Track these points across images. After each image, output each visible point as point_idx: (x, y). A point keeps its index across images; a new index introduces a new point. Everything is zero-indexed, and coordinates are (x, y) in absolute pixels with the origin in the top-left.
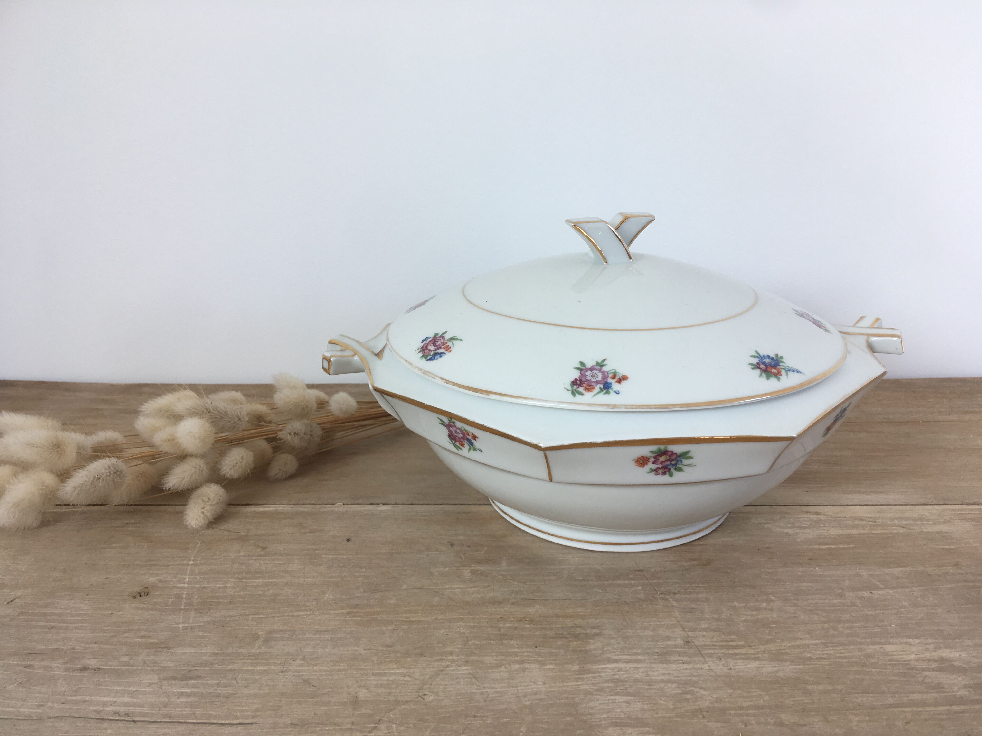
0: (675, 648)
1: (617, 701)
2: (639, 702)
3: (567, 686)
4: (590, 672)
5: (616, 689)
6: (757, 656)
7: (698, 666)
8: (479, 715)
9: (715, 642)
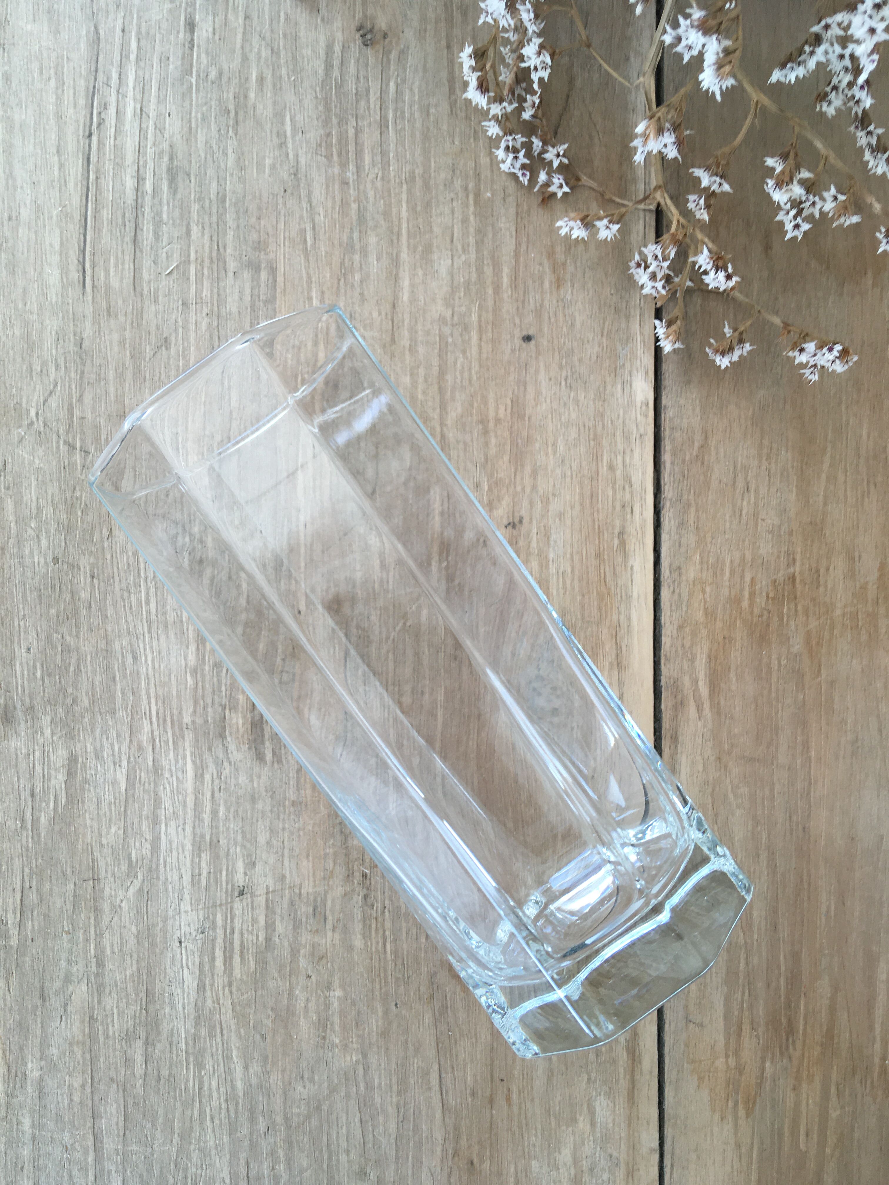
0: (227, 870)
1: (117, 767)
2: (115, 798)
3: (149, 703)
4: (178, 738)
5: (141, 770)
6: (208, 988)
7: (187, 897)
8: (95, 581)
9: (242, 934)
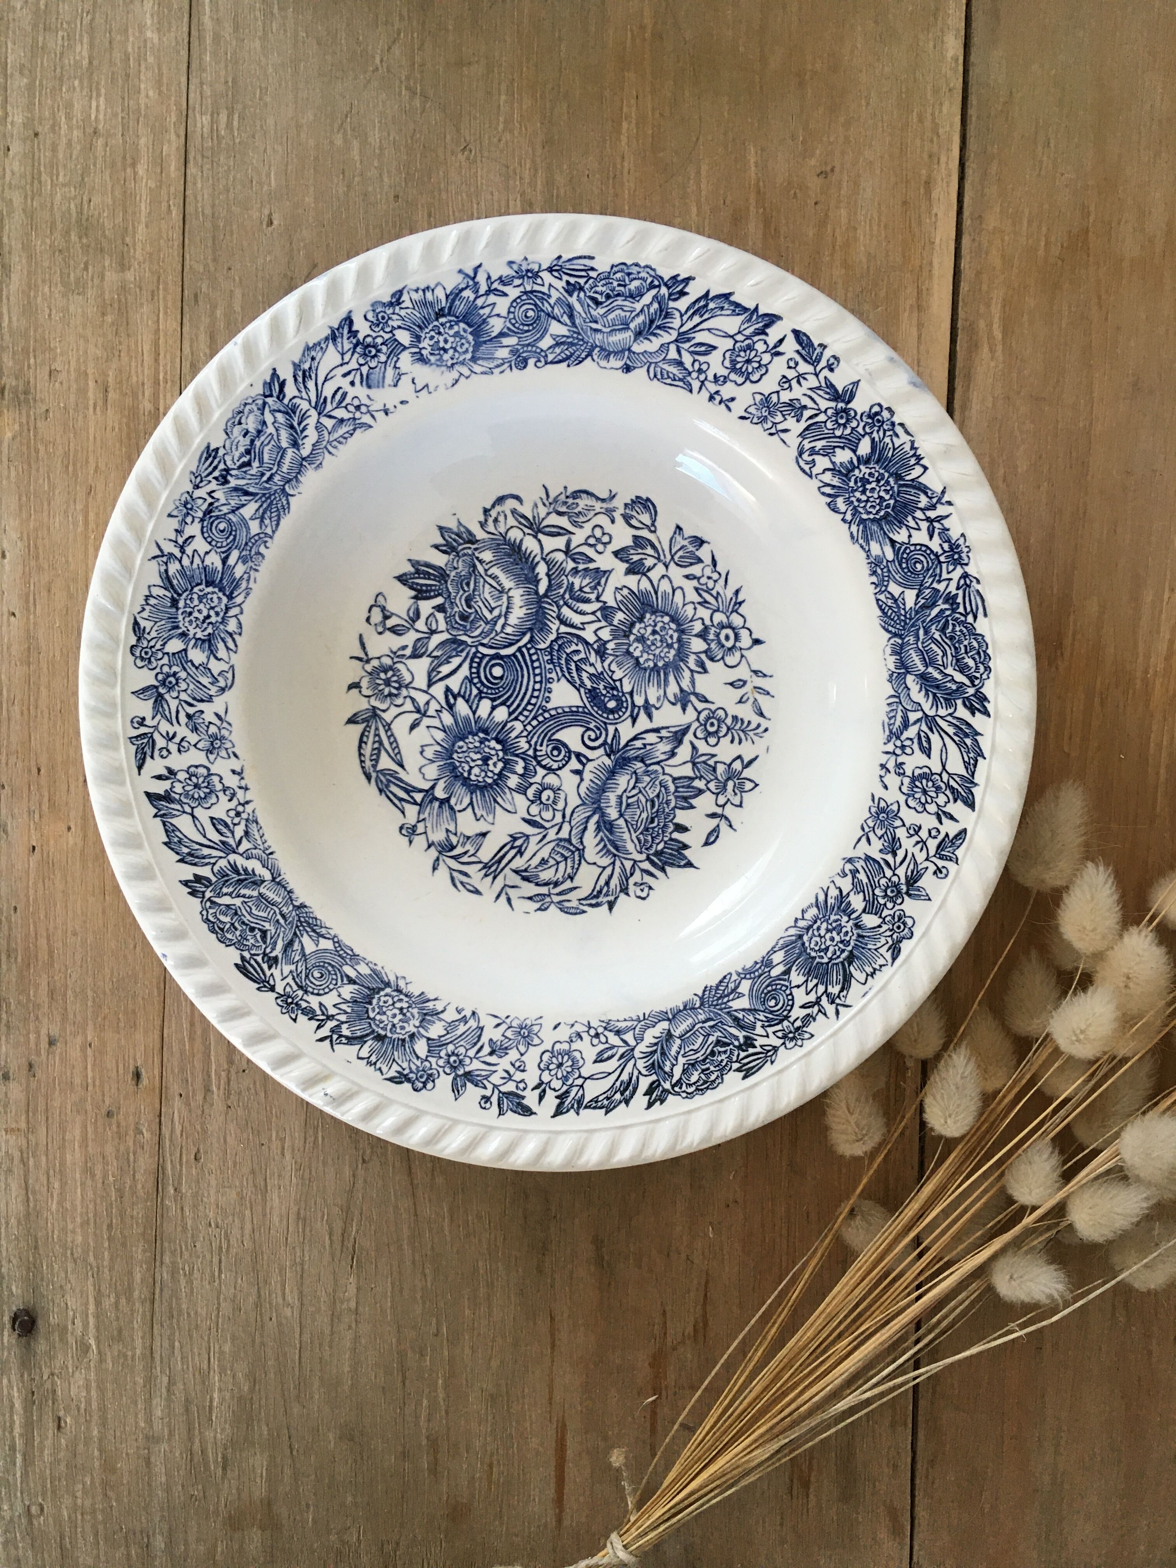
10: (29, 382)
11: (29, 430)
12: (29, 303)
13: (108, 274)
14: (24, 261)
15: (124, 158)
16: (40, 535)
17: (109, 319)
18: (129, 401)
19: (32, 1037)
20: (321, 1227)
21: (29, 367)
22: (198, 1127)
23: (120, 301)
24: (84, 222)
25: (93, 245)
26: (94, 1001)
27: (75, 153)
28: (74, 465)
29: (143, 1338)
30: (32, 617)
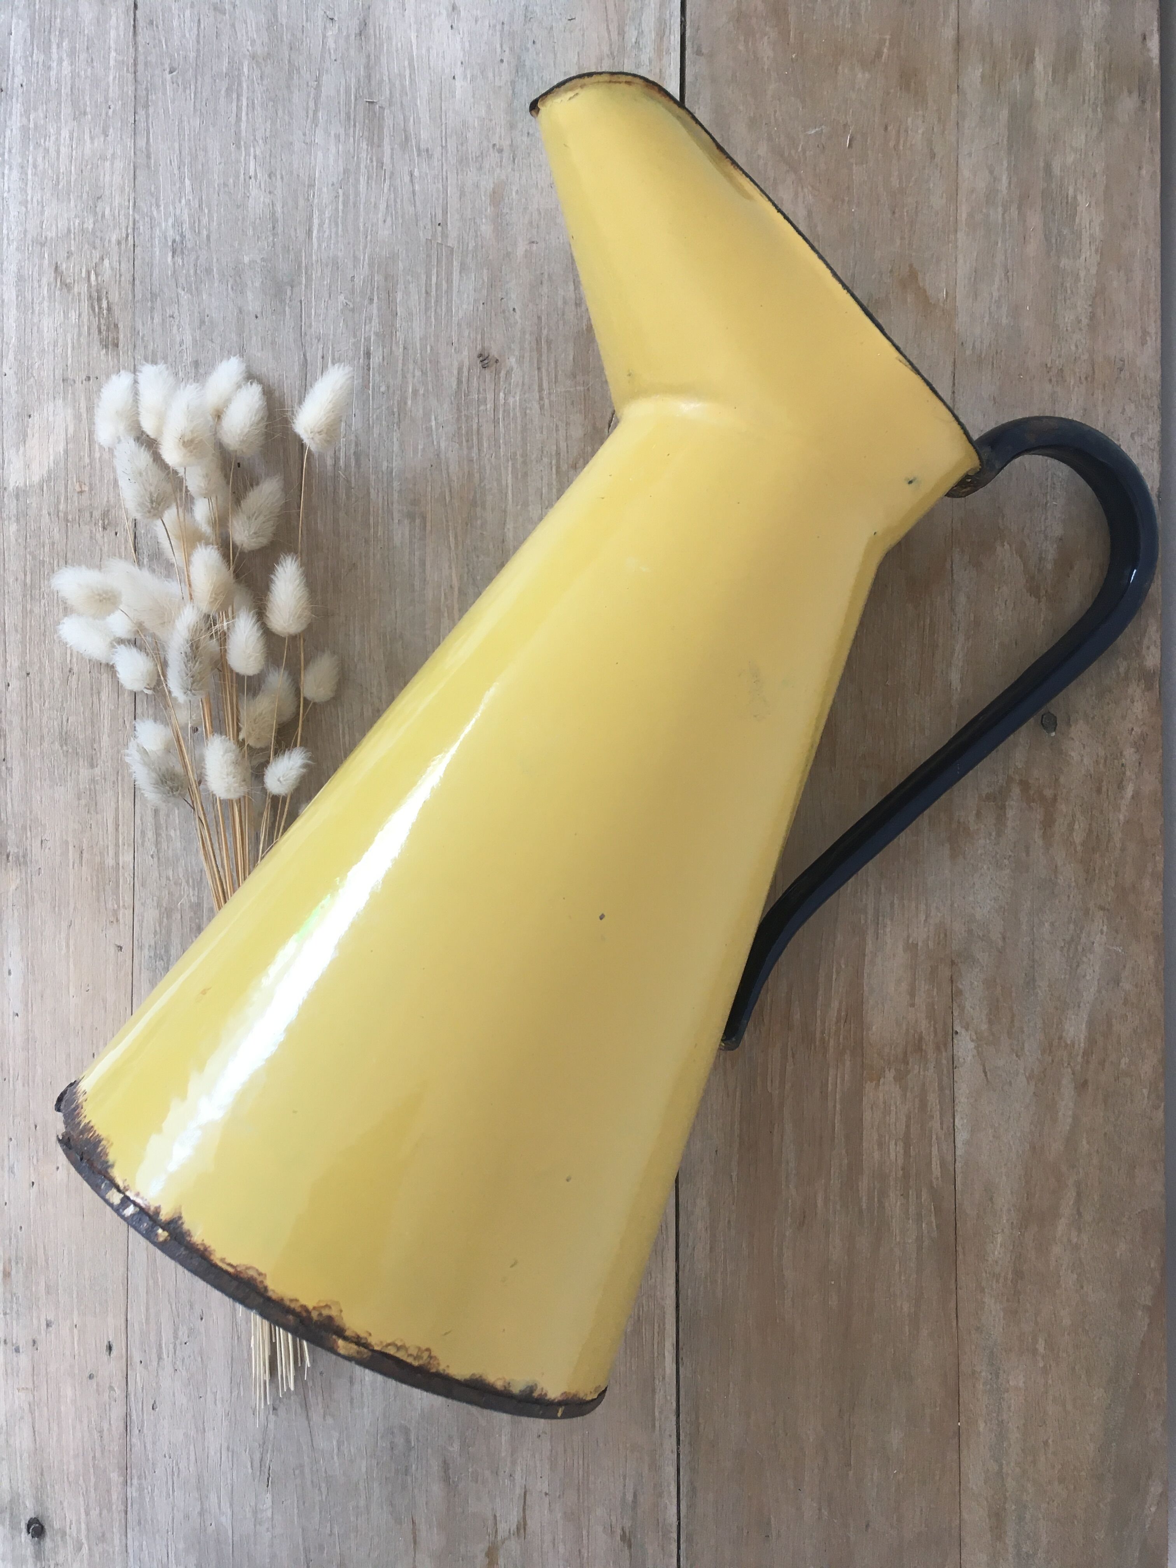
10: (26, 849)
11: (27, 883)
12: (26, 792)
13: (81, 771)
14: (22, 764)
15: (92, 689)
16: (36, 957)
17: (83, 802)
18: (98, 859)
19: (35, 1321)
20: (245, 1457)
21: (27, 838)
22: (154, 1385)
23: (90, 790)
24: (63, 733)
25: (70, 750)
26: (78, 1294)
27: (57, 686)
28: (59, 907)
29: (120, 1539)
30: (30, 1015)
